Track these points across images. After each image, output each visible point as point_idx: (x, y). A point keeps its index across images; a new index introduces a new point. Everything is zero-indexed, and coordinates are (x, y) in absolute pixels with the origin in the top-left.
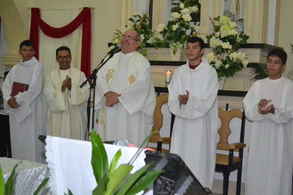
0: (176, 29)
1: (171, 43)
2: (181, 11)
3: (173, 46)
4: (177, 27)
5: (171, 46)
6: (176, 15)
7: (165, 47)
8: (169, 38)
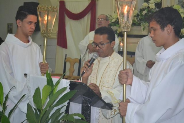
0: (144, 14)
1: (142, 23)
2: (149, 2)
3: (143, 25)
4: (145, 13)
5: (142, 25)
6: (145, 5)
7: (138, 26)
8: (141, 20)
